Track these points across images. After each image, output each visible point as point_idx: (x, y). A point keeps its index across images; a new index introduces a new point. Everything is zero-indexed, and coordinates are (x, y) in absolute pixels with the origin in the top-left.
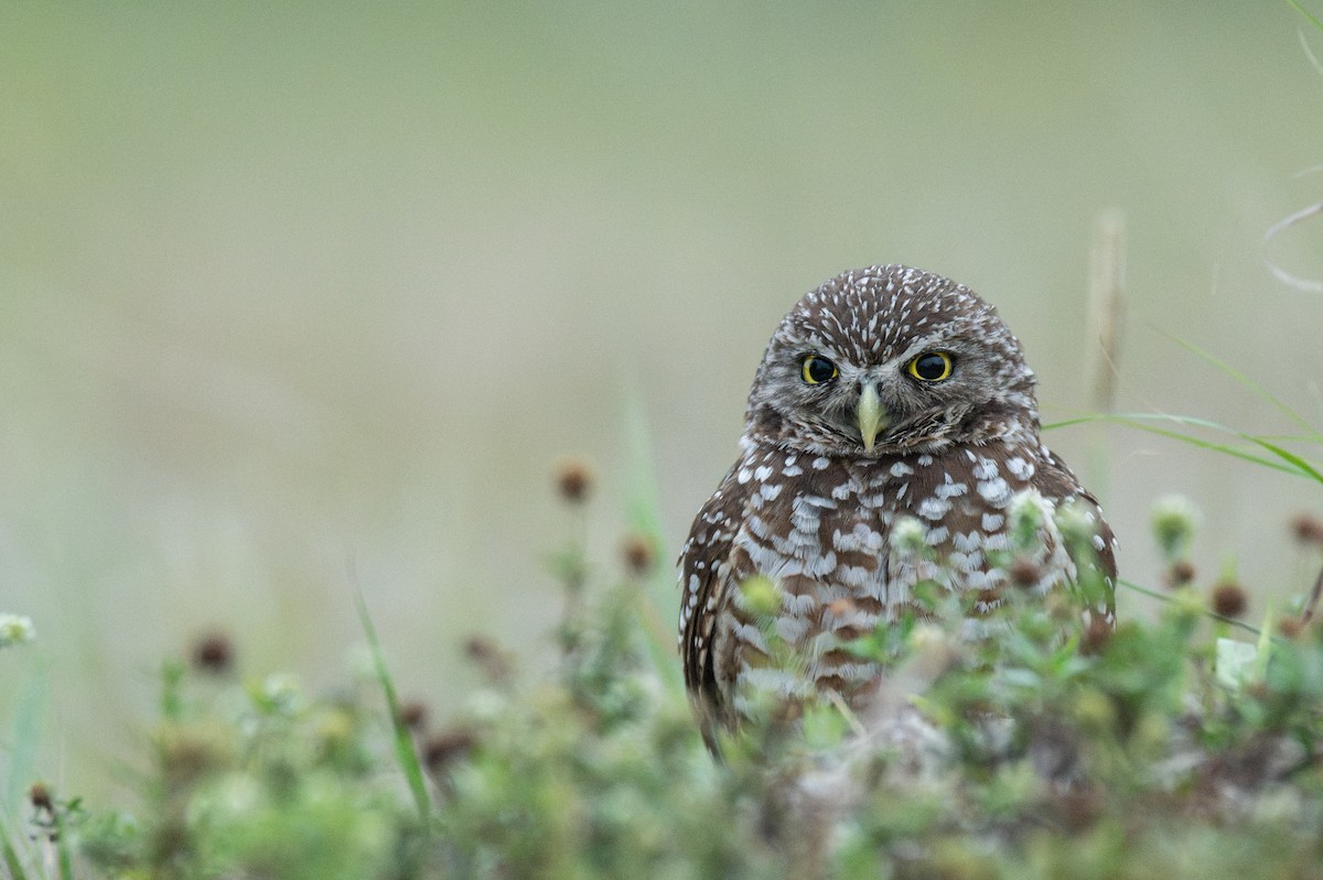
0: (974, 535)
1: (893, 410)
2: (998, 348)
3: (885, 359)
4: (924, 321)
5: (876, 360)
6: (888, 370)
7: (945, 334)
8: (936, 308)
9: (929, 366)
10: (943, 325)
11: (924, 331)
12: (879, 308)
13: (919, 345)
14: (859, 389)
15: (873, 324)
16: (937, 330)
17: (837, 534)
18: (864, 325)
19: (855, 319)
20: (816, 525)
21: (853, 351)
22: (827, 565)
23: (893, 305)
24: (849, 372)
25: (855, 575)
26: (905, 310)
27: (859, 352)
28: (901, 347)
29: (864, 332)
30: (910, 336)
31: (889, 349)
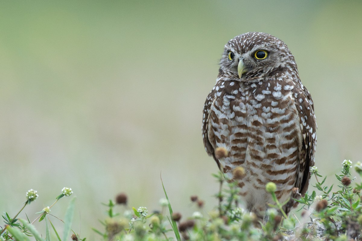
0: (269, 108)
1: (248, 66)
2: (283, 51)
3: (246, 51)
4: (260, 41)
5: (243, 52)
6: (247, 55)
7: (266, 45)
8: (265, 39)
9: (260, 54)
10: (265, 43)
11: (259, 43)
12: (248, 37)
13: (256, 48)
14: (239, 61)
15: (245, 41)
16: (263, 44)
17: (234, 106)
18: (242, 42)
19: (241, 40)
20: (229, 103)
21: (238, 48)
22: (232, 115)
23: (252, 37)
24: (237, 56)
25: (240, 119)
26: (255, 38)
27: (239, 49)
28: (251, 47)
29: (242, 43)
30: (254, 44)
31: (247, 48)
